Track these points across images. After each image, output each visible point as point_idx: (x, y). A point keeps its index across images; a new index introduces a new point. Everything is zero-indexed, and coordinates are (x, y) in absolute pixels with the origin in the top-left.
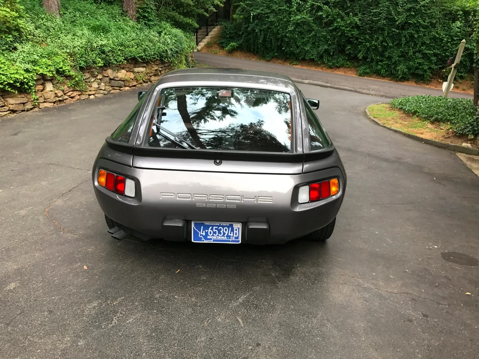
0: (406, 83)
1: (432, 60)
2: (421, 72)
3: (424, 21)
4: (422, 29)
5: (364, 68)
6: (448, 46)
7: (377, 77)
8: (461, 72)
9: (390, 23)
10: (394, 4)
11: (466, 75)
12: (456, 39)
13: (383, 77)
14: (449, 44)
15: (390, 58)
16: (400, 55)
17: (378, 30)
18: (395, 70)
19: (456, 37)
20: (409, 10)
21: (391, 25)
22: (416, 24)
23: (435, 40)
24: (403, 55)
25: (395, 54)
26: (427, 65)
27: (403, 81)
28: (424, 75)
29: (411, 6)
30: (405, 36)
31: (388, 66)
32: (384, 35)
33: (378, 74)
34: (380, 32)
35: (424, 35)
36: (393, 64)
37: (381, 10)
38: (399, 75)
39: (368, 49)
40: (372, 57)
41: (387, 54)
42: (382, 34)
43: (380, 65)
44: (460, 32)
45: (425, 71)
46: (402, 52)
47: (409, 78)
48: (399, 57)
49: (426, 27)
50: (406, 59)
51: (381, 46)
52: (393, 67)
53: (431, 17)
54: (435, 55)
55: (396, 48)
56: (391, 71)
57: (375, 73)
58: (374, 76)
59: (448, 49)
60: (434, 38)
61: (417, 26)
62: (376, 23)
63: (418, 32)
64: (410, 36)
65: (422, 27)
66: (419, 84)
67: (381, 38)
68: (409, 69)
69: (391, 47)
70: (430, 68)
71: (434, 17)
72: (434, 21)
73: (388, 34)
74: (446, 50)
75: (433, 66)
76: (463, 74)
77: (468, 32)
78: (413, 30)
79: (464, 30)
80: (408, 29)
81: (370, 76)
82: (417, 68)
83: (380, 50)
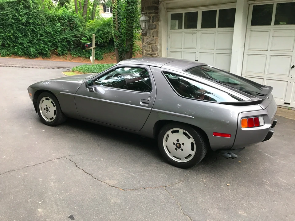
0: (36, 59)
1: (48, 45)
2: (44, 52)
3: (37, 21)
4: (37, 26)
5: (4, 51)
6: (55, 37)
7: (15, 57)
8: (65, 51)
9: (16, 21)
10: (14, 9)
11: (68, 52)
12: (58, 32)
13: (20, 56)
14: (56, 36)
15: (22, 44)
16: (28, 42)
17: (8, 26)
18: (27, 51)
19: (58, 31)
20: (26, 14)
21: (16, 22)
22: (33, 23)
23: (46, 33)
24: (30, 42)
25: (25, 41)
26: (47, 47)
27: (34, 58)
28: (46, 53)
29: (27, 12)
30: (28, 30)
31: (22, 49)
32: (13, 29)
33: (16, 54)
34: (10, 27)
35: (40, 30)
36: (25, 48)
37: (7, 12)
38: (32, 54)
39: (4, 38)
40: (8, 44)
41: (19, 41)
42: (12, 28)
43: (16, 49)
44: (59, 29)
45: (47, 51)
46: (29, 40)
47: (38, 56)
48: (28, 43)
49: (40, 25)
50: (33, 45)
51: (13, 36)
52: (25, 49)
53: (41, 19)
54: (50, 42)
55: (24, 37)
56: (25, 52)
57: (13, 54)
58: (13, 56)
59: (56, 38)
60: (46, 32)
61: (34, 24)
62: (5, 21)
63: (36, 28)
64: (31, 30)
65: (37, 25)
66: (45, 59)
67: (12, 31)
68: (37, 50)
69: (20, 37)
70: (49, 49)
71: (42, 20)
72: (43, 22)
73: (16, 28)
74: (55, 39)
75: (50, 48)
76: (66, 52)
77: (63, 28)
78: (32, 26)
79: (60, 28)
80: (29, 26)
81: (10, 57)
82: (41, 50)
83: (13, 38)
